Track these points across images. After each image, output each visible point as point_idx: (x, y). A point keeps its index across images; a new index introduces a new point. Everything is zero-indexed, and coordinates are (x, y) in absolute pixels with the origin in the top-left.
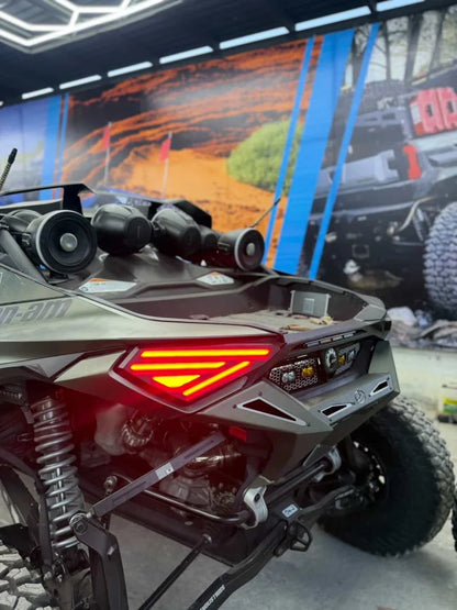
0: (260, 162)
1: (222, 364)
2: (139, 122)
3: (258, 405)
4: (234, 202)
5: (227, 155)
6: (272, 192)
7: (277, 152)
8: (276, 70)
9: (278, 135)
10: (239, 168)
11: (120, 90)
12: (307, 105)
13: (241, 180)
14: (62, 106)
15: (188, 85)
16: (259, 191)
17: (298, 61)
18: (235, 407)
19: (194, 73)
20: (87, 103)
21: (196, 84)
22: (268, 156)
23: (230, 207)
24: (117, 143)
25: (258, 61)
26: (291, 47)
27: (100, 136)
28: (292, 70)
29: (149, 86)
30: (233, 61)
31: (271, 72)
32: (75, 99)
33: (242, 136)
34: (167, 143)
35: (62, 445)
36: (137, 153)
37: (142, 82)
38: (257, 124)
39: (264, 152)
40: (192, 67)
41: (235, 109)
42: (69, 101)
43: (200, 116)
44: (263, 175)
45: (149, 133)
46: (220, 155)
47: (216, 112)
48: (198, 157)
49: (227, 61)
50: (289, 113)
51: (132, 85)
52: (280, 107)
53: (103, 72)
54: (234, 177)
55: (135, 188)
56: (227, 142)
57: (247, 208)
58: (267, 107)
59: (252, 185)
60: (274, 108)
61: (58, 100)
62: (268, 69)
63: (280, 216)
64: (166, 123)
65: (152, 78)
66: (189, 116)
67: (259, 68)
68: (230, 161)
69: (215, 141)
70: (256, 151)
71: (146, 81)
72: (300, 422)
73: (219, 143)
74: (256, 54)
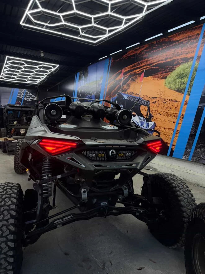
0: (179, 80)
1: (63, 146)
2: (134, 66)
3: (72, 159)
4: (166, 98)
5: (165, 78)
6: (183, 93)
7: (186, 75)
8: (188, 40)
9: (187, 68)
10: (170, 83)
11: (128, 54)
12: (201, 54)
13: (170, 88)
14: (110, 62)
15: (153, 50)
16: (177, 93)
17: (198, 34)
18: (65, 158)
19: (156, 44)
20: (117, 60)
21: (155, 49)
22: (182, 78)
23: (165, 100)
24: (125, 76)
25: (181, 36)
26: (196, 28)
27: (121, 73)
28: (196, 39)
29: (138, 52)
30: (171, 38)
31: (186, 40)
32: (113, 59)
33: (172, 70)
34: (143, 74)
35: (48, 169)
36: (132, 79)
37: (137, 50)
38: (179, 64)
39: (181, 76)
40: (155, 42)
41: (170, 58)
42: (111, 60)
43: (156, 62)
44: (179, 86)
45: (137, 70)
46: (163, 78)
47: (162, 60)
48: (154, 79)
49: (169, 38)
50: (192, 58)
51: (133, 52)
52: (189, 56)
53: (124, 48)
54: (168, 87)
55: (130, 93)
56: (166, 72)
57: (172, 100)
58: (183, 56)
59: (175, 90)
60: (186, 56)
61: (108, 60)
62: (185, 40)
63: (186, 104)
64: (143, 66)
65: (140, 48)
66: (152, 62)
67: (181, 39)
68: (166, 80)
69: (161, 72)
70: (177, 75)
71: (138, 49)
72: (83, 166)
73: (163, 73)
74: (180, 34)
